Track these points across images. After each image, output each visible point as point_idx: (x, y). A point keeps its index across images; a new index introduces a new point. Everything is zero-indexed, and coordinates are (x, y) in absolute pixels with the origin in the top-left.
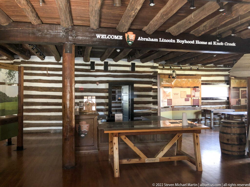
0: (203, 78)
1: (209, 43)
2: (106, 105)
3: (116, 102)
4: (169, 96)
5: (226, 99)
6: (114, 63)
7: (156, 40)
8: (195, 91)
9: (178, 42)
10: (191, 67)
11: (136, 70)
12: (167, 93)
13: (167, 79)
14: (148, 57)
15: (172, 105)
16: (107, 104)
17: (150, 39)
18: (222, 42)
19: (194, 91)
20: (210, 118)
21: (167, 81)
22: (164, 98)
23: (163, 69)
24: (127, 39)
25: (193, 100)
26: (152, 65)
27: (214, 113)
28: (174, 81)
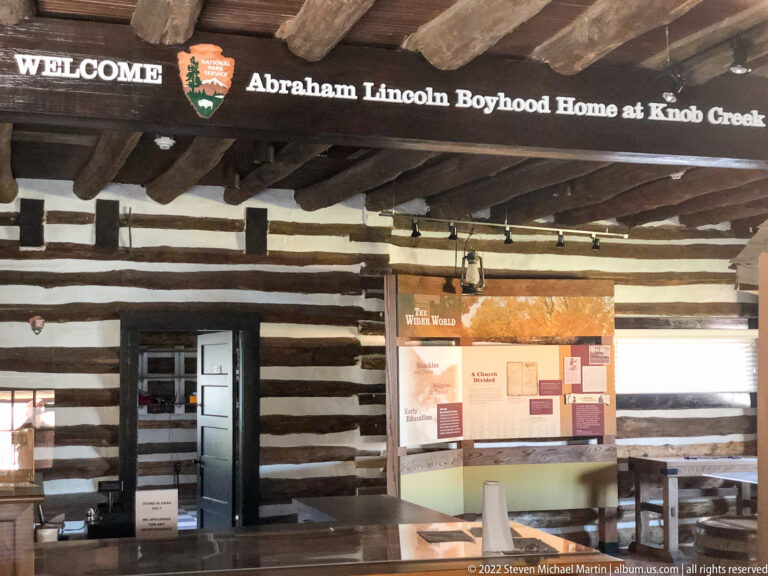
0: (625, 294)
1: (626, 108)
2: (104, 441)
3: (173, 417)
4: (448, 386)
5: (747, 401)
6: (153, 208)
7: (346, 92)
8: (585, 363)
9: (465, 102)
10: (561, 231)
11: (270, 247)
12: (437, 372)
13: (437, 299)
14: (334, 181)
15: (461, 434)
16: (108, 433)
17: (316, 85)
18: (693, 108)
19: (578, 359)
20: (660, 502)
21: (435, 310)
22: (421, 398)
23: (415, 242)
24: (191, 85)
25: (575, 406)
26: (361, 222)
27: (679, 478)
28: (474, 309)
